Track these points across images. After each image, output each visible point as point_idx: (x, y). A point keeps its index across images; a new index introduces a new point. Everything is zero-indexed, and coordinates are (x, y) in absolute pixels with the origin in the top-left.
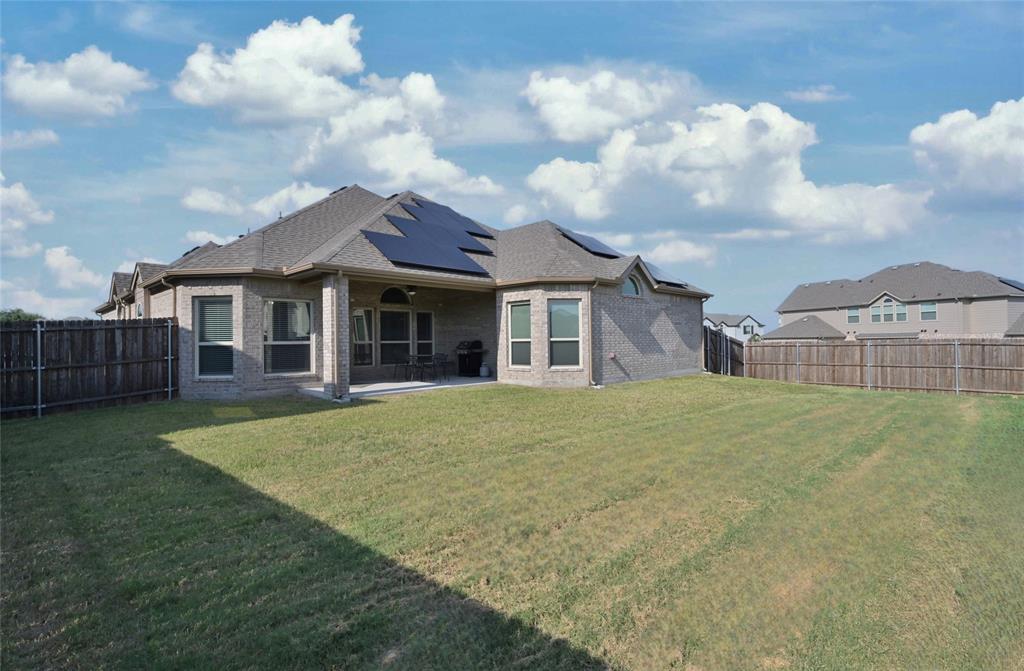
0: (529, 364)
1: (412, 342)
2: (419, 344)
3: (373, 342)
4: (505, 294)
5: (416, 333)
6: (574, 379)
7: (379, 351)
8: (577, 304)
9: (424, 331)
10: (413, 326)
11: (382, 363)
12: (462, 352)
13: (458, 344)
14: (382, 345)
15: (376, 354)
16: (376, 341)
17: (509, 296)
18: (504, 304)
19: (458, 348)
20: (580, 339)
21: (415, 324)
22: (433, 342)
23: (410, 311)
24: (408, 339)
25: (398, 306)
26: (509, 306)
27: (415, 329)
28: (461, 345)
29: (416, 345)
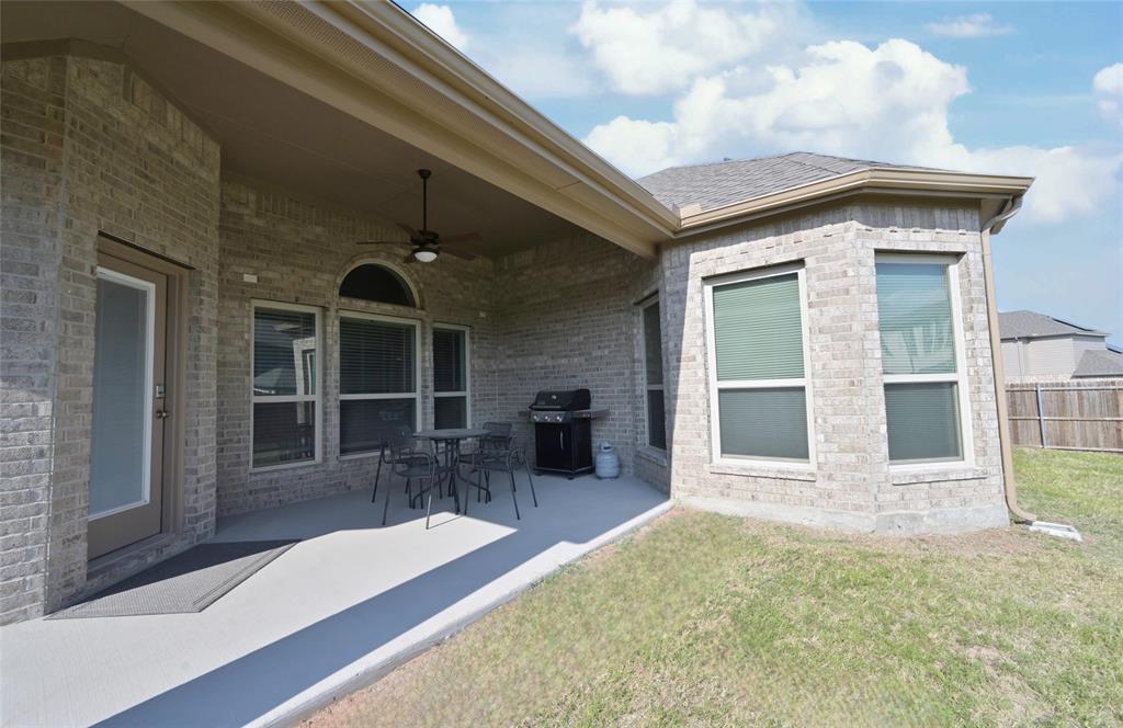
0: (803, 454)
1: (423, 394)
2: (437, 400)
3: (317, 398)
4: (695, 257)
5: (430, 373)
6: (964, 502)
7: (335, 419)
8: (943, 270)
9: (448, 370)
10: (423, 358)
11: (343, 451)
12: (548, 417)
13: (532, 399)
14: (344, 406)
15: (327, 431)
16: (325, 394)
17: (704, 261)
18: (694, 283)
19: (534, 408)
20: (962, 376)
21: (429, 354)
22: (468, 394)
23: (418, 324)
24: (410, 389)
25: (388, 307)
26: (708, 289)
27: (430, 364)
28: (544, 400)
29: (431, 403)
